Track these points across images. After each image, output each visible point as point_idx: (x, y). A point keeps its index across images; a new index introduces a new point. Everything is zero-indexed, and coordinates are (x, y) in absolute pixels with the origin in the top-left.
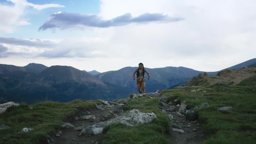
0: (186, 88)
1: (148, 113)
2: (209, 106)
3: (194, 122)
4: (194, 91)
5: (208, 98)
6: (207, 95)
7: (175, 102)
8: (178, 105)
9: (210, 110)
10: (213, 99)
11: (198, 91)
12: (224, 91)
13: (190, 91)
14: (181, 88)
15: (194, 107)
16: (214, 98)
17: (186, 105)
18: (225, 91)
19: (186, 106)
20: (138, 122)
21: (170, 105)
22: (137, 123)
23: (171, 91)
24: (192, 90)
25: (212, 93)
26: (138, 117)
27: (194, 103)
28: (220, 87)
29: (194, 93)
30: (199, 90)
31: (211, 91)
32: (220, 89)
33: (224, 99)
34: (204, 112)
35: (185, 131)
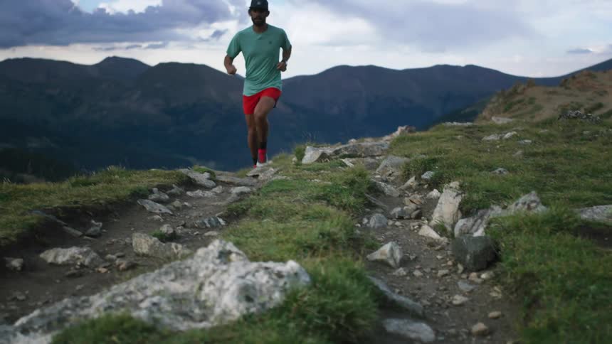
0: (469, 127)
1: (270, 264)
2: (543, 207)
3: (484, 276)
4: (492, 137)
5: (540, 166)
6: (535, 155)
7: (426, 180)
8: (435, 193)
9: (547, 229)
10: (554, 171)
11: (507, 140)
12: (590, 140)
13: (480, 139)
14: (454, 127)
15: (487, 207)
16: (558, 167)
17: (459, 199)
18: (592, 139)
19: (460, 204)
20: (218, 311)
21: (410, 188)
22: (212, 313)
23: (421, 139)
24: (489, 135)
25: (554, 148)
26: (223, 283)
27: (488, 191)
28: (575, 125)
29: (493, 144)
30: (508, 135)
31: (547, 139)
32: (576, 131)
33: (595, 173)
34: (521, 240)
35: (437, 333)
